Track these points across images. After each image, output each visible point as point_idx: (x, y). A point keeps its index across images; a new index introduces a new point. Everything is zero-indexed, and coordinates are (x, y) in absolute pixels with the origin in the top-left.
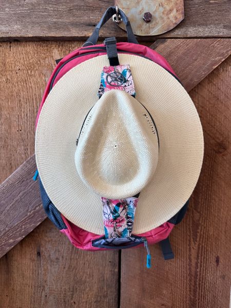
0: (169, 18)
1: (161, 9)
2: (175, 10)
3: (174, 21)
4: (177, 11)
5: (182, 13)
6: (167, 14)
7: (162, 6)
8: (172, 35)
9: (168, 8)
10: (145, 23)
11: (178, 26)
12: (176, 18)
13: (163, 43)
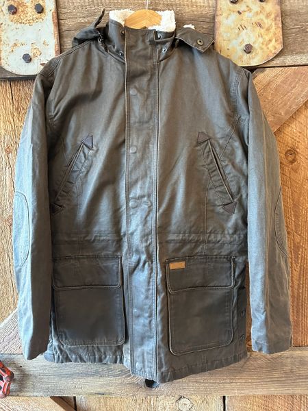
0: (268, 48)
1: (261, 40)
2: (274, 40)
3: (273, 51)
4: (276, 41)
5: (281, 43)
6: (267, 45)
7: (262, 37)
8: (271, 64)
9: (267, 38)
10: (246, 54)
11: (277, 56)
12: (275, 48)
13: (262, 72)
